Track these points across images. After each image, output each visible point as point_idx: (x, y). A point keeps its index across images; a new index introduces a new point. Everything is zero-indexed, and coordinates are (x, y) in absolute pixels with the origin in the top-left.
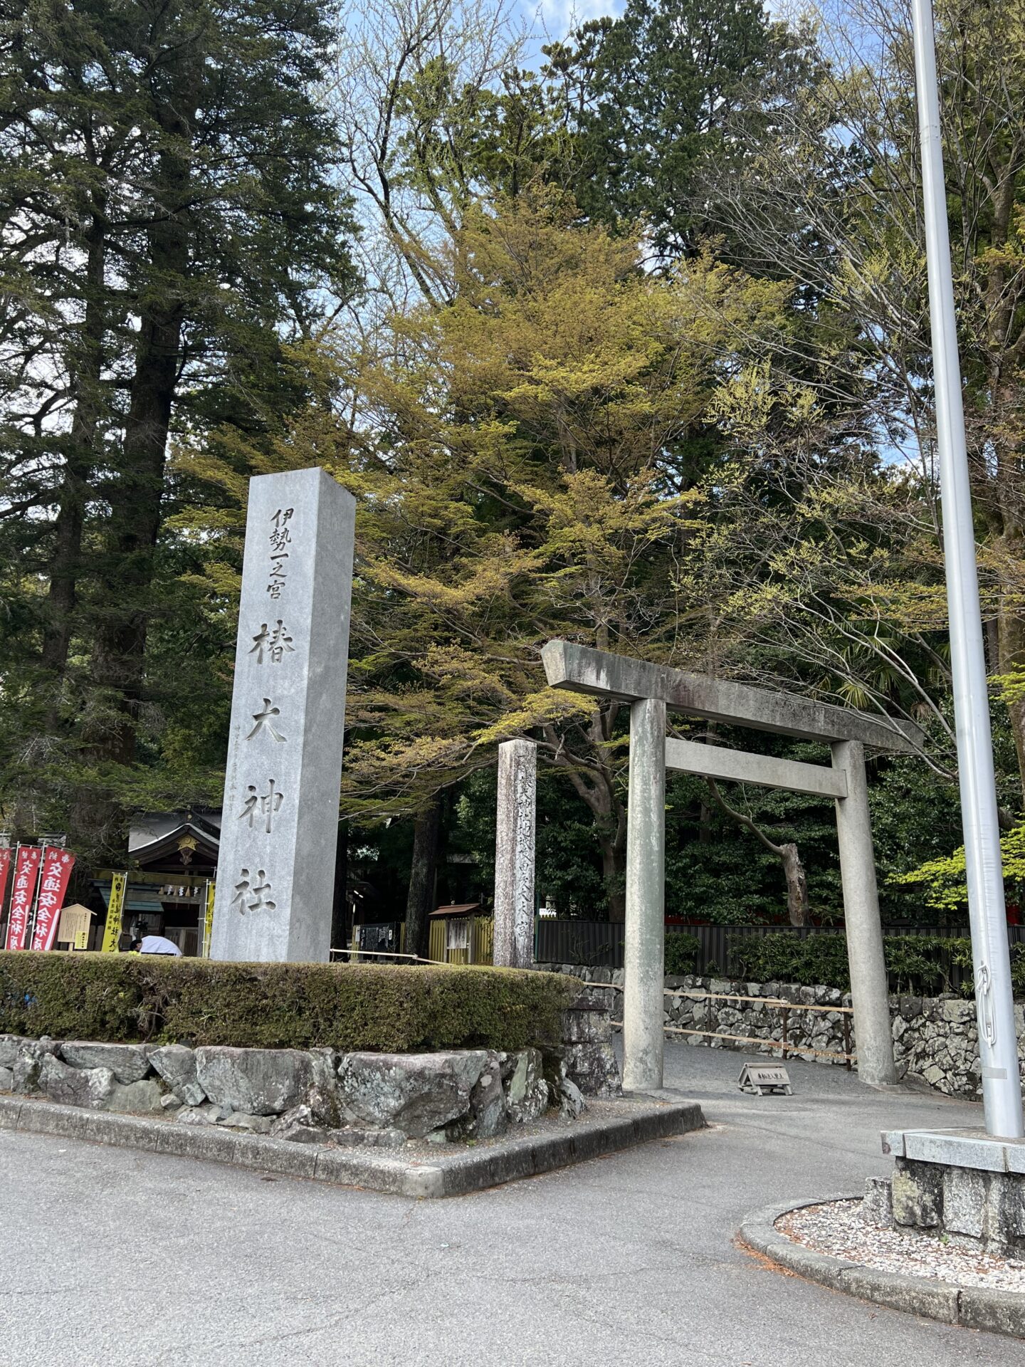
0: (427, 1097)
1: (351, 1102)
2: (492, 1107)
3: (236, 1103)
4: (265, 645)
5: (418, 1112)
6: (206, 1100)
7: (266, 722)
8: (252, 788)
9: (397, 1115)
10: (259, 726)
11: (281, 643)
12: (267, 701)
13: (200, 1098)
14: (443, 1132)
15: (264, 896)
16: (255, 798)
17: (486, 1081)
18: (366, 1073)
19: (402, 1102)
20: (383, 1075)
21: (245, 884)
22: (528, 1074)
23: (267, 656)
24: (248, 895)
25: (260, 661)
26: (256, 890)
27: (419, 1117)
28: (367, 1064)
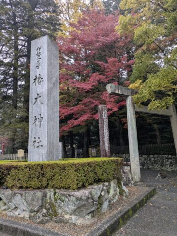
0: (84, 205)
1: (60, 207)
2: (105, 202)
3: (24, 209)
4: (37, 81)
5: (81, 210)
6: (16, 207)
7: (38, 100)
8: (36, 117)
9: (75, 211)
10: (36, 101)
11: (40, 80)
12: (38, 94)
13: (14, 207)
14: (90, 215)
15: (40, 144)
16: (36, 119)
17: (103, 193)
18: (63, 198)
19: (76, 207)
20: (69, 199)
21: (35, 141)
22: (114, 187)
23: (37, 83)
24: (36, 144)
25: (36, 85)
26: (38, 142)
27: (82, 211)
28: (63, 195)
